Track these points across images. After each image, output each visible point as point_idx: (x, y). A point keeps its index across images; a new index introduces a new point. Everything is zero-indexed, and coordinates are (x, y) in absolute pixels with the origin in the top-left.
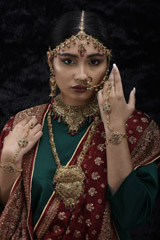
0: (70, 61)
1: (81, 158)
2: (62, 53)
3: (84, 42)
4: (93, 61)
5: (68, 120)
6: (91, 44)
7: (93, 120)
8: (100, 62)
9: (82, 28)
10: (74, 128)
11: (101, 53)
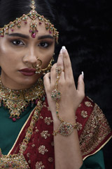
0: (18, 42)
1: (23, 146)
2: (10, 32)
3: (36, 22)
4: (43, 43)
5: (9, 104)
6: (43, 24)
7: (35, 104)
8: (49, 44)
9: (33, 7)
10: (15, 112)
11: (52, 35)
